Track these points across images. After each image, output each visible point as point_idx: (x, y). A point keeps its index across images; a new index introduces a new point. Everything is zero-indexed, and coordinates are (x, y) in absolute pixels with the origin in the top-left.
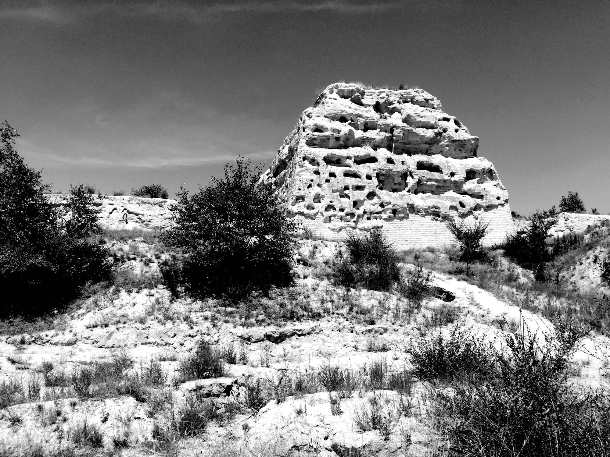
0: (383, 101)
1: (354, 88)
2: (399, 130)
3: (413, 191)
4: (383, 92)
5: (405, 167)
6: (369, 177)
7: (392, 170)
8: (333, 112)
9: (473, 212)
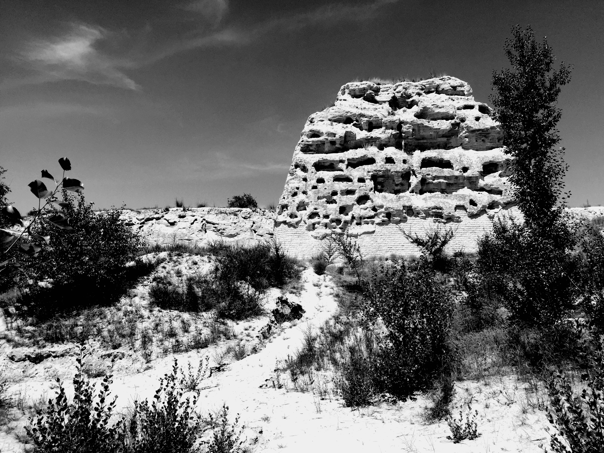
0: (399, 95)
1: (365, 86)
2: (408, 125)
3: (418, 191)
4: (399, 85)
5: (406, 166)
6: (361, 180)
7: (390, 170)
8: (337, 114)
9: (487, 210)
